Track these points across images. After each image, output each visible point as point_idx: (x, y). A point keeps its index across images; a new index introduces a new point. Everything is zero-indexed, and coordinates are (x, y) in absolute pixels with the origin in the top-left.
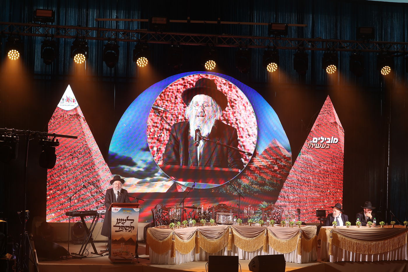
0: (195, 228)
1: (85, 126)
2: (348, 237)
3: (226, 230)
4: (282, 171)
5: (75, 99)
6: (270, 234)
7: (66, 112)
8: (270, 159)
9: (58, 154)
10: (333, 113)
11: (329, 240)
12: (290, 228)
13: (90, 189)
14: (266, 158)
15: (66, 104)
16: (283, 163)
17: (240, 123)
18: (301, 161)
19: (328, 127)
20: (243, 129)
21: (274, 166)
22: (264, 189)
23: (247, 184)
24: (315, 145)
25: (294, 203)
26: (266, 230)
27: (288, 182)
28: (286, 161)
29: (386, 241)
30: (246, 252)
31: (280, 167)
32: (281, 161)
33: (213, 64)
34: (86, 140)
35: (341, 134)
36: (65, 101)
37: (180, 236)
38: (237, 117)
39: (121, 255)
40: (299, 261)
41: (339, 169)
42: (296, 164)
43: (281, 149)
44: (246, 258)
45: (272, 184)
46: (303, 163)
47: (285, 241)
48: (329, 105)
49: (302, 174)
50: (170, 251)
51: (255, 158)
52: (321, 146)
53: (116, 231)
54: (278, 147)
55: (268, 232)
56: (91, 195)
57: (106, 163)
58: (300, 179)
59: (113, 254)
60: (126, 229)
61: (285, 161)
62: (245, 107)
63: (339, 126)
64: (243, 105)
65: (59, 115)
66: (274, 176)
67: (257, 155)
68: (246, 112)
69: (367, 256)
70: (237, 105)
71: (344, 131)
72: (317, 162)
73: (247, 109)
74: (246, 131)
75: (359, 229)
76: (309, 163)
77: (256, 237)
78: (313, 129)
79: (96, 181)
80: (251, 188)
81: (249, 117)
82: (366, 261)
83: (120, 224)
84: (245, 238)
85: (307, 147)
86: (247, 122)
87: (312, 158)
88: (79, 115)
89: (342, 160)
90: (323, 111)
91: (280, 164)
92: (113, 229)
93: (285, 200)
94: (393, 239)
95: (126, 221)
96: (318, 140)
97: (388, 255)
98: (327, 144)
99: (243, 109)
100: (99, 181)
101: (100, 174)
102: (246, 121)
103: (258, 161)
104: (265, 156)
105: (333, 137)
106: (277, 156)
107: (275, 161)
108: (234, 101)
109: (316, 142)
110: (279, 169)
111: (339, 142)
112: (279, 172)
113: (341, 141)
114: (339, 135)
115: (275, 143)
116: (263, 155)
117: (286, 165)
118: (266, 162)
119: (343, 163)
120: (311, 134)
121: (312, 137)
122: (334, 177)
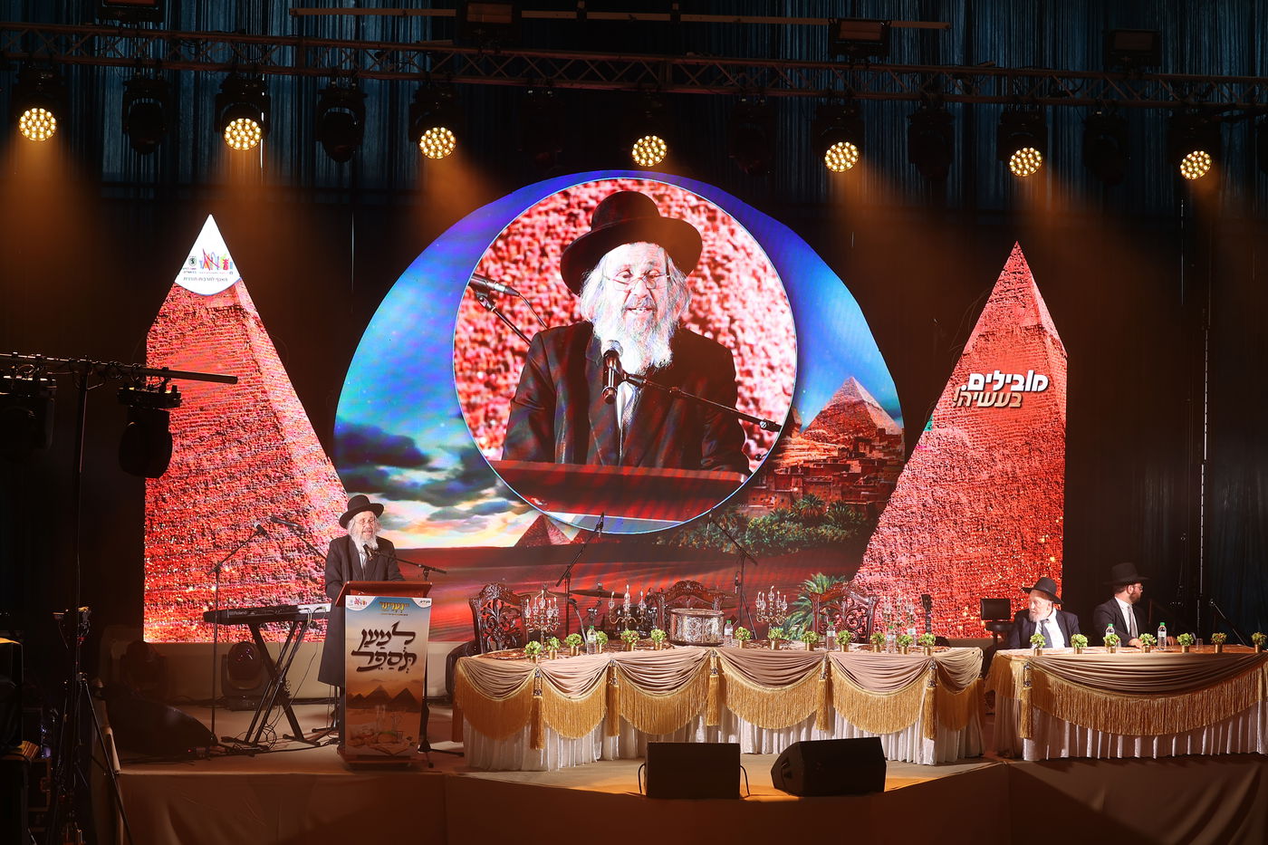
0: (604, 658)
1: (262, 343)
2: (1081, 683)
3: (702, 664)
4: (876, 477)
5: (231, 260)
6: (838, 676)
7: (201, 301)
8: (836, 443)
9: (177, 431)
10: (1032, 297)
11: (1021, 693)
12: (898, 655)
13: (277, 539)
14: (824, 439)
15: (202, 276)
16: (876, 455)
17: (743, 331)
18: (932, 448)
19: (1017, 341)
20: (751, 347)
21: (848, 462)
22: (817, 535)
23: (764, 519)
24: (975, 398)
25: (912, 576)
26: (824, 662)
27: (894, 513)
28: (887, 447)
29: (1198, 696)
30: (764, 731)
31: (868, 465)
32: (872, 448)
33: (659, 146)
34: (266, 388)
35: (1058, 361)
36: (198, 265)
37: (560, 683)
38: (733, 312)
39: (377, 743)
40: (929, 759)
41: (1052, 470)
42: (916, 456)
43: (869, 408)
44: (764, 749)
45: (842, 521)
46: (939, 452)
47: (882, 696)
48: (1019, 273)
49: (936, 488)
50: (527, 731)
51: (788, 438)
52: (996, 401)
53: (360, 669)
54: (862, 403)
55: (832, 668)
56: (282, 558)
57: (327, 456)
58: (931, 501)
59: (352, 739)
60: (390, 663)
61: (884, 447)
62: (759, 280)
63: (1049, 339)
64: (751, 272)
65: (179, 307)
66: (850, 493)
67: (796, 428)
68: (763, 297)
69: (1137, 742)
70: (733, 276)
71: (1065, 354)
72: (981, 449)
73: (764, 287)
74: (763, 354)
75: (1113, 657)
76: (958, 453)
77: (795, 684)
78: (969, 347)
79: (298, 515)
80: (777, 531)
81: (769, 310)
82: (1137, 755)
83: (373, 648)
84: (760, 688)
85: (950, 404)
86: (766, 326)
87: (966, 439)
88: (241, 309)
89: (1061, 443)
90: (1002, 291)
91: (869, 455)
92: (352, 663)
93: (885, 567)
94: (1218, 688)
95: (390, 638)
96: (987, 381)
97: (1204, 737)
98: (1014, 395)
99: (751, 288)
100: (305, 513)
101: (307, 491)
102: (760, 323)
103: (800, 447)
104: (821, 431)
105: (1031, 372)
106: (857, 431)
107: (851, 449)
108: (725, 261)
109: (980, 387)
110: (864, 472)
111: (1050, 389)
112: (864, 480)
113: (1056, 384)
114: (1052, 365)
115: (853, 391)
116: (814, 428)
117: (886, 460)
118: (825, 449)
119: (1063, 452)
120: (964, 363)
121: (966, 373)
122: (1034, 495)
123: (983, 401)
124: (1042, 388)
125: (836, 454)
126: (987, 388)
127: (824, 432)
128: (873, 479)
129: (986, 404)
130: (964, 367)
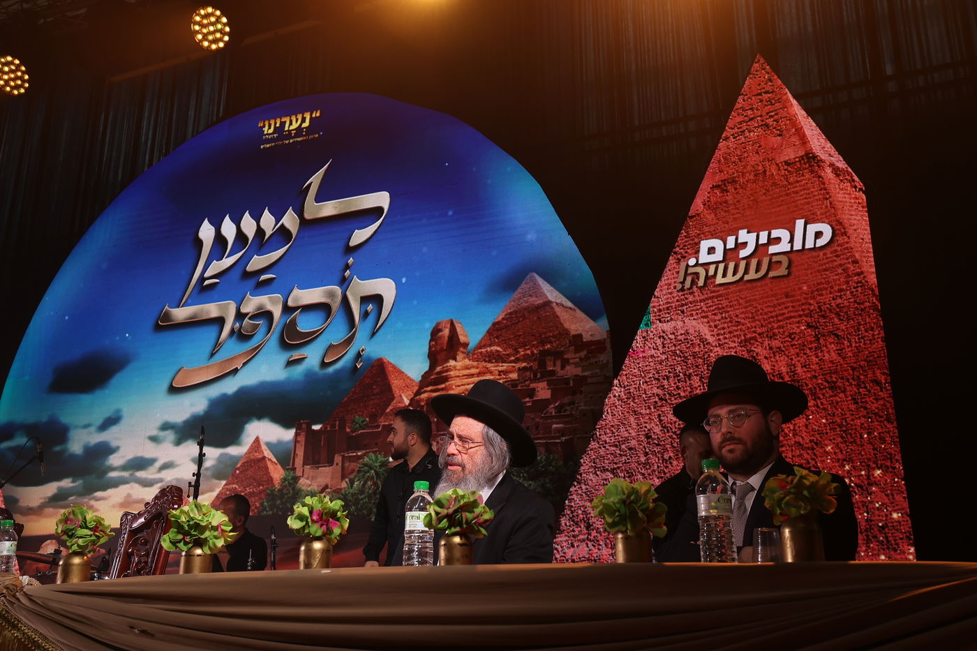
4: (572, 403)
8: (517, 361)
10: (793, 121)
14: (498, 358)
16: (571, 371)
18: (653, 352)
19: (774, 184)
21: (532, 386)
24: (711, 272)
27: (602, 451)
28: (587, 358)
31: (559, 387)
32: (565, 363)
35: (850, 197)
41: (862, 363)
42: (631, 366)
43: (558, 310)
46: (664, 357)
48: (765, 93)
49: (664, 409)
51: (452, 363)
52: (746, 271)
54: (548, 303)
58: (657, 430)
61: (581, 359)
63: (829, 170)
66: (537, 428)
67: (462, 349)
71: (859, 184)
72: (732, 345)
76: (694, 355)
78: (698, 205)
85: (675, 287)
87: (706, 332)
89: (874, 319)
90: (740, 123)
91: (560, 373)
93: (594, 533)
96: (728, 247)
98: (775, 259)
103: (467, 372)
104: (495, 348)
105: (800, 223)
106: (543, 343)
107: (535, 365)
109: (719, 256)
110: (554, 396)
111: (841, 240)
112: (556, 408)
113: (850, 232)
114: (839, 206)
115: (536, 291)
116: (485, 346)
117: (586, 377)
118: (499, 372)
119: (879, 333)
120: (692, 228)
121: (696, 240)
122: (835, 405)
123: (724, 275)
124: (821, 242)
125: (514, 376)
126: (729, 255)
127: (499, 349)
128: (569, 404)
129: (730, 278)
130: (693, 232)
